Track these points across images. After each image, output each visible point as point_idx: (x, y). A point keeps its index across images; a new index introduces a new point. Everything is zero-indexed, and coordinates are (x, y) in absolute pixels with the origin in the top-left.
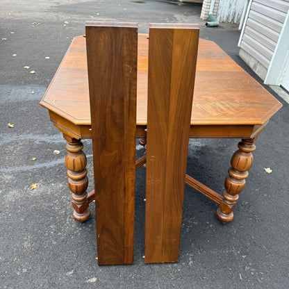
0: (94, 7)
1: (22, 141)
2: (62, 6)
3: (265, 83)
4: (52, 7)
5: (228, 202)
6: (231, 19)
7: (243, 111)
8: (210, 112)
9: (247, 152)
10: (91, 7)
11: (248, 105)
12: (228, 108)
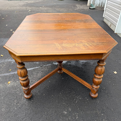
0: (42, 3)
1: (6, 62)
2: (29, 4)
3: (115, 33)
4: (24, 4)
5: (94, 89)
6: (100, 5)
7: (98, 47)
8: (82, 48)
9: (102, 66)
10: (40, 3)
11: (101, 44)
12: (91, 46)
